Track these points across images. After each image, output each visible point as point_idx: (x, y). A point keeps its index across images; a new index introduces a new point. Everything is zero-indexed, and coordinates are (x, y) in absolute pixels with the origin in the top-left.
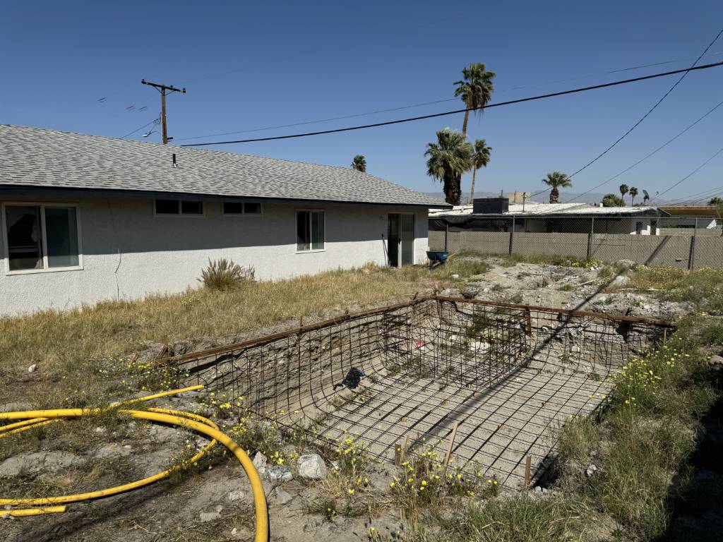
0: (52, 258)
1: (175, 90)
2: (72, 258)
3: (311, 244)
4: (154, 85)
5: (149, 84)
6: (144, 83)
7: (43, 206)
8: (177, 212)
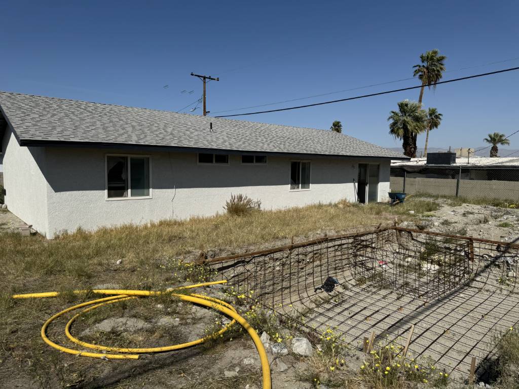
0: (134, 190)
1: (212, 79)
2: (146, 191)
3: (300, 185)
4: (199, 76)
5: (196, 75)
6: (192, 75)
7: (129, 156)
8: (212, 162)
